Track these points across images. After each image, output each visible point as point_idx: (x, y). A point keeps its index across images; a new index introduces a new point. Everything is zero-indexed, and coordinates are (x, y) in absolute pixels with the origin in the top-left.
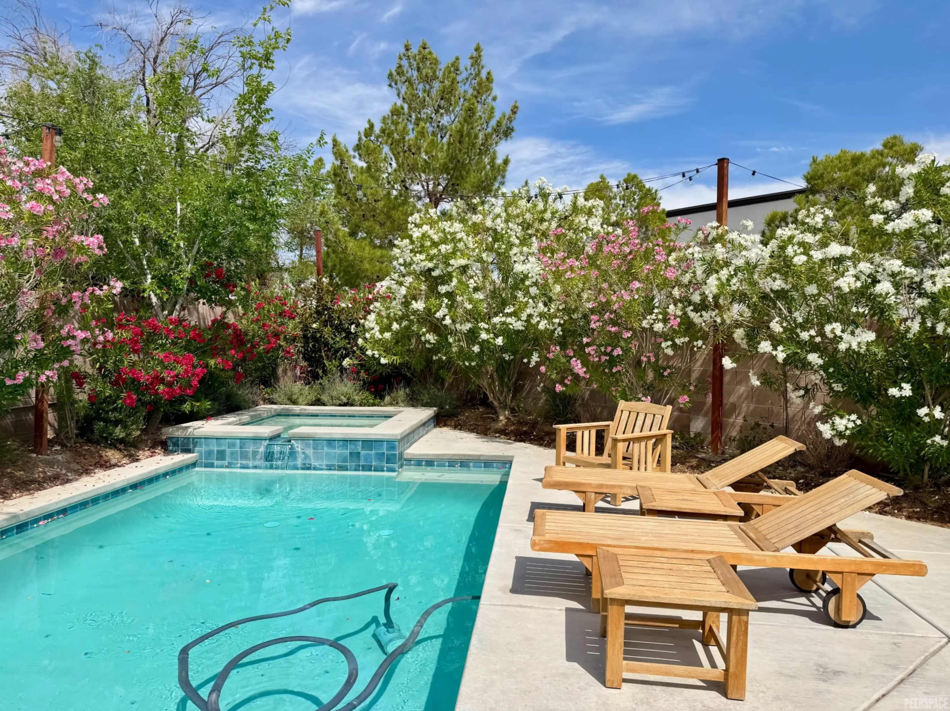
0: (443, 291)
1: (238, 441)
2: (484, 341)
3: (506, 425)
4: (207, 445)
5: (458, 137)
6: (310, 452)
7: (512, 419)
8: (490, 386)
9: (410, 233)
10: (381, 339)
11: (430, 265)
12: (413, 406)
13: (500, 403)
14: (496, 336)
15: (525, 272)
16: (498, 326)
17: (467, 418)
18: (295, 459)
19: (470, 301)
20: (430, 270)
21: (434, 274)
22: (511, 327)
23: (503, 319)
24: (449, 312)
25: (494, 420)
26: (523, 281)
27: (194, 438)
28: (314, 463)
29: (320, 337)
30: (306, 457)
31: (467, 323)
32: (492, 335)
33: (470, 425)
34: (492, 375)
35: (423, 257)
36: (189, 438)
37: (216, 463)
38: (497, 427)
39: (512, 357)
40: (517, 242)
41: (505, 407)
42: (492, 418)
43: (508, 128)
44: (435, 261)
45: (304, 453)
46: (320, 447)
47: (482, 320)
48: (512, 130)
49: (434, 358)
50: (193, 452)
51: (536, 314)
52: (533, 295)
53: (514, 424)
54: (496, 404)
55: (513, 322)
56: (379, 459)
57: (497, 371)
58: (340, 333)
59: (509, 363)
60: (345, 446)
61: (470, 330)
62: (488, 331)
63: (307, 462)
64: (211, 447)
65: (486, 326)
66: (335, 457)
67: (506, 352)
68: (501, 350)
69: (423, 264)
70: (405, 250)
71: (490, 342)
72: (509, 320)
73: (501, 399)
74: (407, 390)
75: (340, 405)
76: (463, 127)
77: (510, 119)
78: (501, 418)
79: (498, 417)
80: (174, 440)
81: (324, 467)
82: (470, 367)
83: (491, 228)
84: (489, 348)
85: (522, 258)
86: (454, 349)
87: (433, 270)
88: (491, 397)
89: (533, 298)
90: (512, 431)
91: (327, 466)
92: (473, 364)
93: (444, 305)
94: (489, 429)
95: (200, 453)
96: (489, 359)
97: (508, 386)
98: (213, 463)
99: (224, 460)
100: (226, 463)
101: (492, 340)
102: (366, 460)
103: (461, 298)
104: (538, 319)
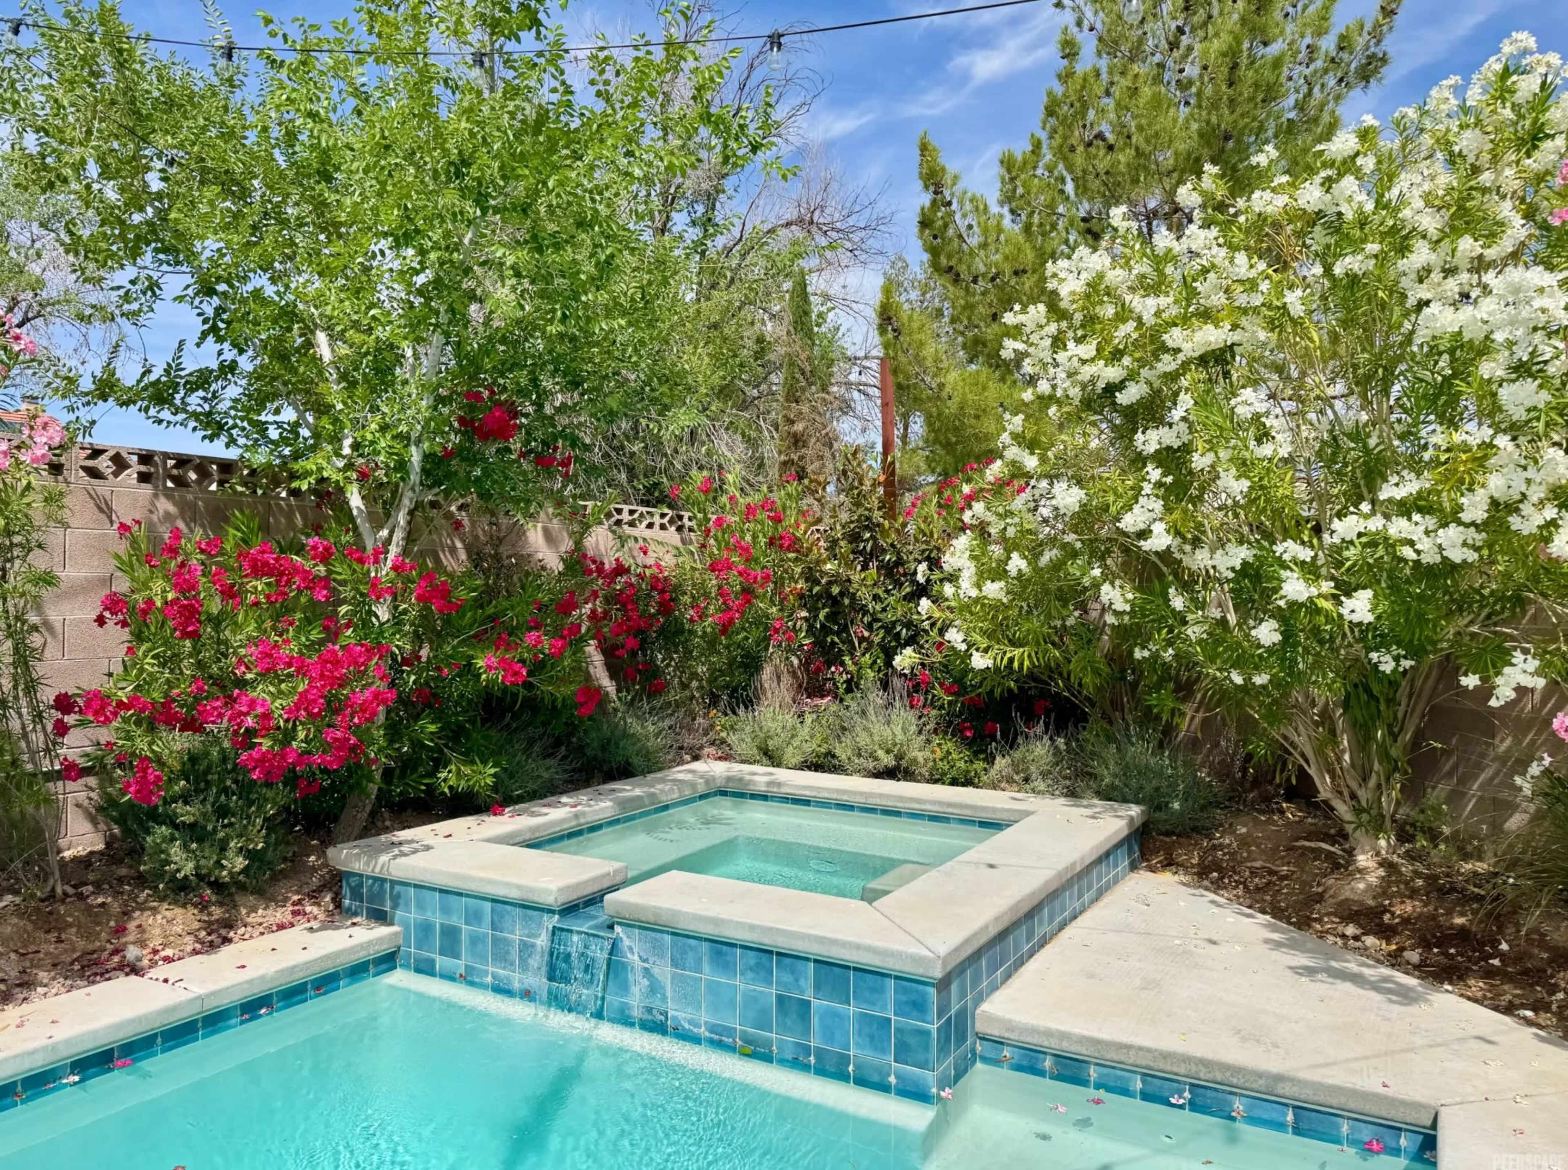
0: (1152, 448)
1: (488, 905)
2: (1295, 606)
3: (1383, 890)
4: (421, 907)
5: (1225, 70)
6: (664, 971)
7: (1406, 869)
8: (1320, 752)
9: (1051, 285)
10: (977, 600)
11: (1113, 373)
12: (1072, 794)
13: (1358, 810)
14: (1346, 589)
15: (1471, 334)
16: (1351, 553)
17: (1244, 842)
18: (625, 988)
19: (1244, 467)
20: (1112, 389)
21: (1123, 398)
22: (1408, 552)
23: (1376, 524)
24: (1168, 509)
25: (1336, 866)
26: (1463, 369)
27: (393, 883)
28: (678, 1013)
29: (842, 594)
30: (654, 988)
31: (1231, 548)
32: (1327, 587)
33: (1254, 873)
34: (1326, 716)
35: (1088, 350)
36: (383, 880)
37: (440, 962)
38: (1346, 894)
39: (1407, 664)
40: (1431, 223)
41: (1377, 826)
42: (1330, 855)
43: (1371, 58)
44: (1126, 361)
45: (647, 972)
46: (690, 959)
47: (1287, 534)
48: (1384, 60)
49: (1138, 654)
50: (391, 924)
51: (1536, 494)
52: (1519, 414)
53: (1413, 894)
54: (1342, 809)
55: (1417, 534)
56: (872, 1038)
57: (1346, 704)
58: (899, 584)
59: (1392, 682)
60: (762, 971)
61: (1245, 571)
62: (1310, 570)
63: (656, 1003)
64: (429, 915)
65: (1306, 554)
66: (732, 1003)
67: (1383, 642)
68: (1362, 639)
69: (1087, 372)
70: (1034, 338)
71: (1318, 611)
72: (1399, 527)
73: (1364, 795)
74: (1061, 741)
75: (878, 775)
76: (1239, 43)
77: (1377, 35)
78: (1363, 860)
79: (1350, 853)
80: (354, 881)
81: (703, 1031)
82: (1247, 688)
83: (1320, 214)
84: (1316, 632)
85: (1452, 286)
86: (1194, 632)
87: (1120, 386)
88: (1324, 787)
89: (1515, 430)
90: (1406, 921)
91: (712, 1029)
92: (1260, 680)
93: (1147, 488)
94: (1319, 898)
95: (406, 926)
96: (1318, 665)
97: (1385, 755)
98: (432, 962)
99: (457, 956)
100: (459, 965)
101: (1327, 605)
102: (828, 1033)
103: (1210, 458)
104: (1550, 513)
